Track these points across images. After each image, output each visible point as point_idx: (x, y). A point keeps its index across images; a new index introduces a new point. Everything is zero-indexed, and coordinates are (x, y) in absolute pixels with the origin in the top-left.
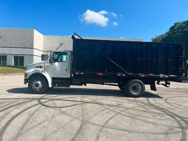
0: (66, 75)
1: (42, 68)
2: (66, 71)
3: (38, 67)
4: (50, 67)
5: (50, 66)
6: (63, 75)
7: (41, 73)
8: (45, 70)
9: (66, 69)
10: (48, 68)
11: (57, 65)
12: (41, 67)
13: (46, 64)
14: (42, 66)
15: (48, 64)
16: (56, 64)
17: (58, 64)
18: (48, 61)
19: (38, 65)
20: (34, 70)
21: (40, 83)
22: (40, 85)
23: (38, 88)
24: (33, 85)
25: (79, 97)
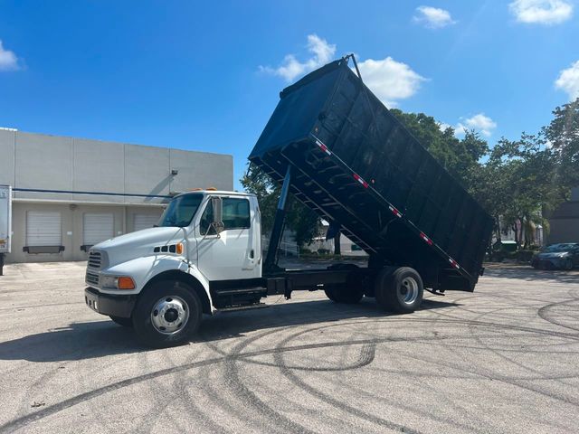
0: (252, 269)
1: (179, 251)
2: (252, 257)
3: (165, 249)
4: (205, 248)
5: (207, 243)
6: (243, 269)
7: (182, 269)
8: (188, 261)
9: (252, 252)
10: (200, 252)
11: (227, 239)
12: (173, 249)
13: (191, 240)
14: (178, 246)
15: (200, 238)
16: (225, 235)
17: (229, 236)
18: (198, 229)
19: (161, 245)
20: (156, 260)
21: (181, 305)
22: (182, 312)
23: (177, 323)
24: (156, 315)
25: (308, 333)
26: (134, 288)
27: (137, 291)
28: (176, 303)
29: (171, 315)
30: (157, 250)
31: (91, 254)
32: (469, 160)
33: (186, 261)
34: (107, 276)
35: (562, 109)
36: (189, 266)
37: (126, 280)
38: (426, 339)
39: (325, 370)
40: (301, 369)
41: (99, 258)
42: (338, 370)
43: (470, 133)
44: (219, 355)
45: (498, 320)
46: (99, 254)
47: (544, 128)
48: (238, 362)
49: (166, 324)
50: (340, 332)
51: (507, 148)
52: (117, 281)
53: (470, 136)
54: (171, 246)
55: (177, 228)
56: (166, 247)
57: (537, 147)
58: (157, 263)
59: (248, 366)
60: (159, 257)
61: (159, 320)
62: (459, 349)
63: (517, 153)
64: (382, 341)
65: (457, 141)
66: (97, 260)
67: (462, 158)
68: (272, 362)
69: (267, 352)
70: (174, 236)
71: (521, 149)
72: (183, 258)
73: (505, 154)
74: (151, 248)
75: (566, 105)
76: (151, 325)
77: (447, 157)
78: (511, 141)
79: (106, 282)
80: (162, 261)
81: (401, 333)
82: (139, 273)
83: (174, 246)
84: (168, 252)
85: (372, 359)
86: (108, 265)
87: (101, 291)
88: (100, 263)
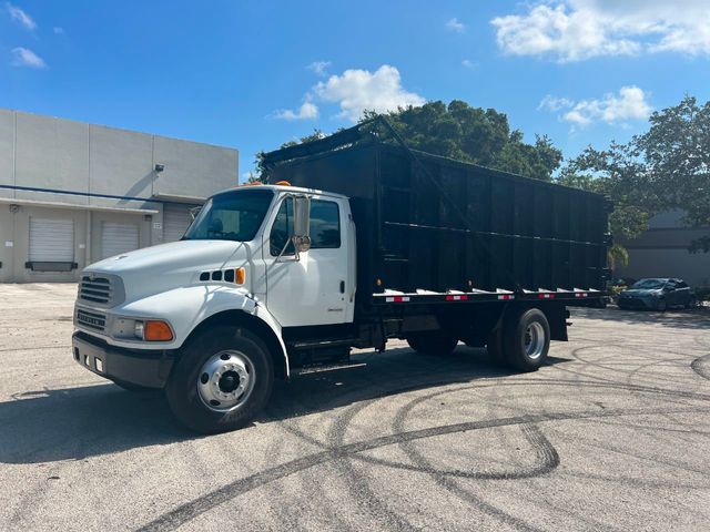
0: (341, 310)
1: (240, 281)
2: (342, 290)
3: (217, 276)
4: (283, 271)
5: (280, 268)
6: (331, 310)
7: (246, 309)
8: (253, 294)
9: (342, 284)
10: (270, 282)
11: (309, 264)
12: (231, 276)
13: (258, 262)
14: (238, 271)
15: (270, 261)
16: (305, 258)
17: (312, 260)
18: (267, 246)
19: (211, 268)
20: (208, 293)
21: (242, 365)
22: (244, 376)
23: (237, 393)
24: (205, 381)
25: (422, 406)
26: (171, 339)
27: (176, 344)
28: (236, 361)
29: (229, 381)
30: (205, 277)
31: (86, 279)
32: (544, 172)
33: (250, 295)
34: (123, 318)
35: (661, 114)
36: (256, 305)
37: (158, 326)
38: (593, 414)
39: (503, 477)
40: (464, 475)
41: (107, 288)
42: (523, 476)
43: (542, 139)
44: (315, 450)
45: (659, 383)
46: (107, 281)
47: (635, 137)
48: (356, 464)
49: (221, 396)
50: (467, 402)
51: (594, 160)
52: (142, 327)
53: (541, 143)
54: (227, 272)
55: (238, 244)
56: (220, 272)
57: (628, 160)
58: (210, 297)
59: (375, 471)
60: (211, 288)
61: (209, 390)
62: (659, 433)
63: (604, 166)
64: (539, 419)
65: (529, 147)
66: (97, 289)
67: (537, 169)
68: (409, 462)
69: (386, 440)
70: (232, 256)
71: (610, 162)
72: (246, 291)
73: (591, 166)
74: (195, 273)
75: (666, 110)
76: (197, 397)
77: (521, 166)
78: (599, 150)
79: (120, 327)
80: (218, 294)
81: (552, 404)
82: (182, 315)
83: (232, 271)
84: (223, 281)
85: (555, 454)
86: (123, 300)
87: (110, 342)
88: (106, 295)
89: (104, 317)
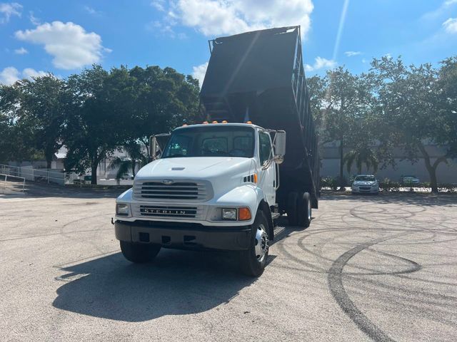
1: (255, 181)
2: (274, 186)
3: (249, 179)
5: (263, 174)
9: (274, 182)
12: (253, 179)
13: (258, 170)
14: (254, 176)
15: (261, 169)
18: (259, 161)
19: (246, 175)
24: (256, 245)
26: (250, 219)
30: (245, 179)
41: (196, 189)
46: (195, 184)
54: (251, 176)
55: (250, 159)
68: (371, 272)
70: (251, 167)
74: (241, 178)
79: (215, 213)
84: (251, 182)
86: (211, 195)
87: (208, 224)
88: (197, 194)
89: (196, 208)
